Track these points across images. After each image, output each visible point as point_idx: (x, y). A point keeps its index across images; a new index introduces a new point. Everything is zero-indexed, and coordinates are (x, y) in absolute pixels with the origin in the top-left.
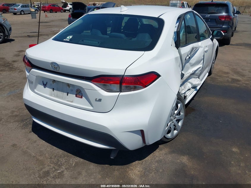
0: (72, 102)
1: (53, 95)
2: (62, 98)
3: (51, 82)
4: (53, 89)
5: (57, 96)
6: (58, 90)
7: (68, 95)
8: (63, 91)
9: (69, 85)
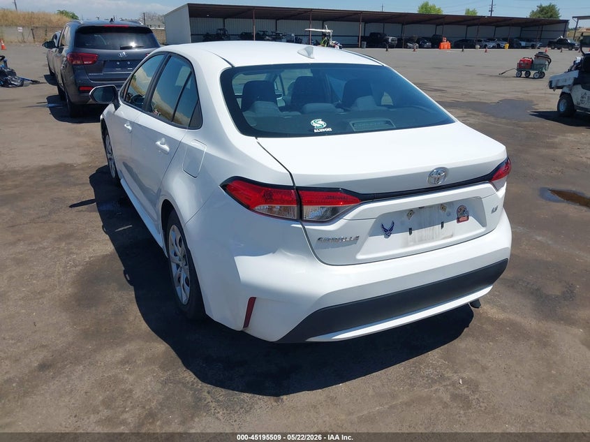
0: (452, 236)
1: (412, 243)
2: (432, 239)
3: (405, 218)
4: (410, 231)
5: (421, 241)
6: (421, 226)
7: (442, 227)
8: (431, 224)
9: (443, 206)
